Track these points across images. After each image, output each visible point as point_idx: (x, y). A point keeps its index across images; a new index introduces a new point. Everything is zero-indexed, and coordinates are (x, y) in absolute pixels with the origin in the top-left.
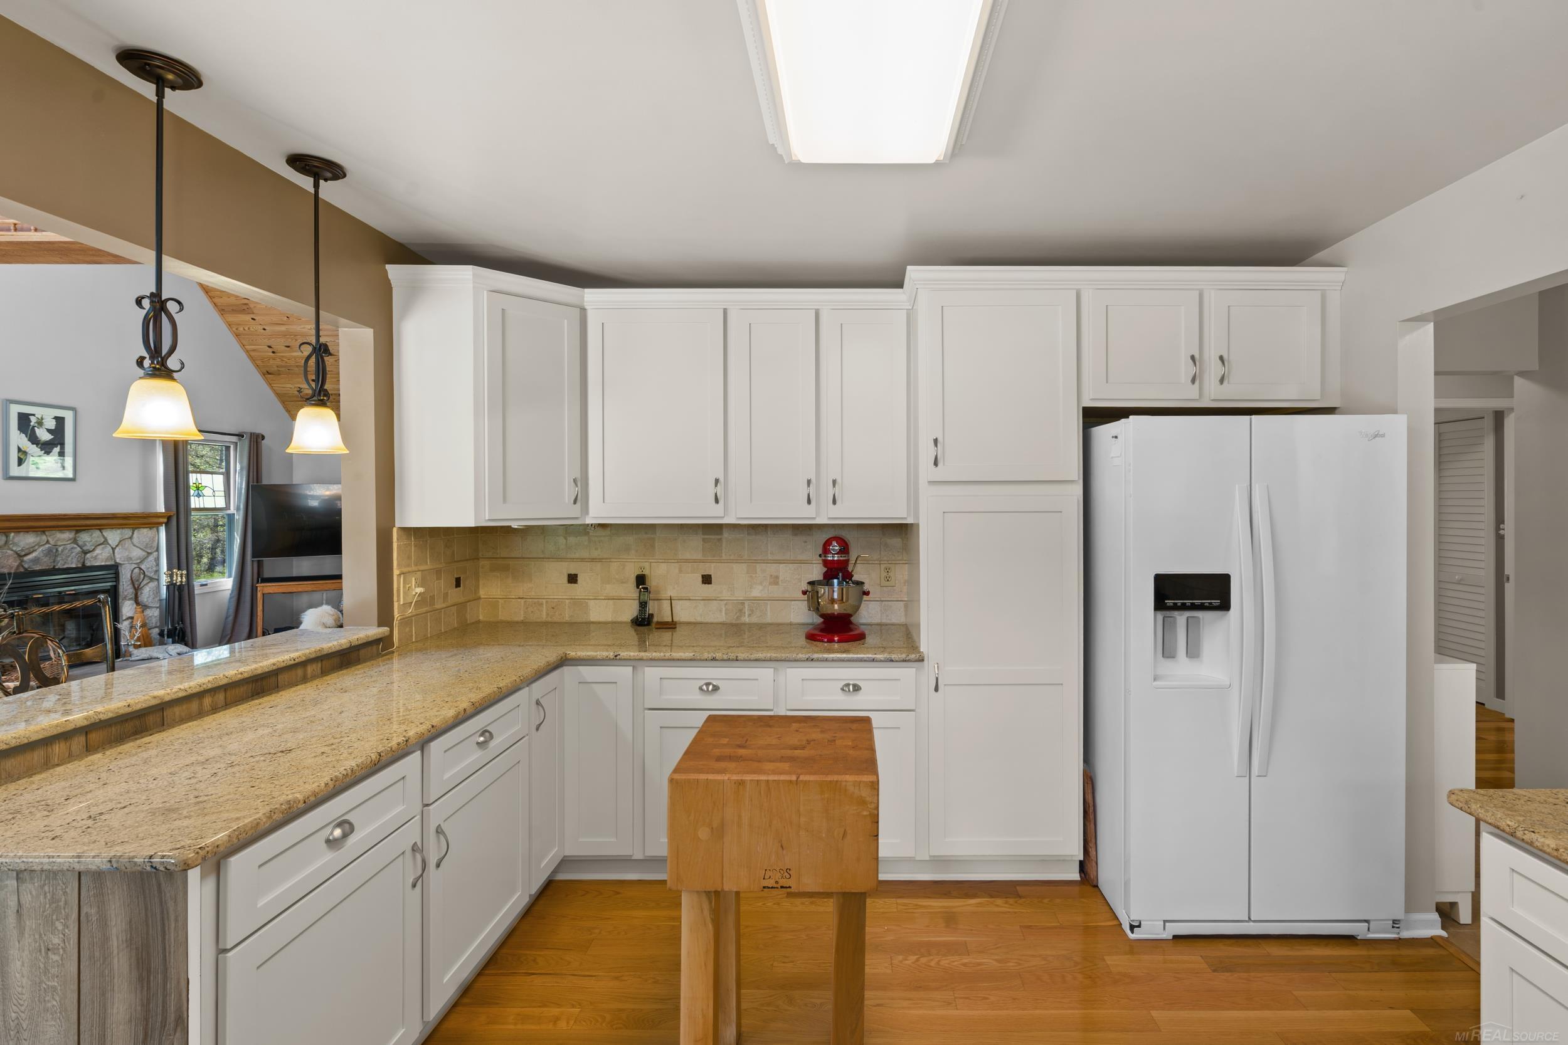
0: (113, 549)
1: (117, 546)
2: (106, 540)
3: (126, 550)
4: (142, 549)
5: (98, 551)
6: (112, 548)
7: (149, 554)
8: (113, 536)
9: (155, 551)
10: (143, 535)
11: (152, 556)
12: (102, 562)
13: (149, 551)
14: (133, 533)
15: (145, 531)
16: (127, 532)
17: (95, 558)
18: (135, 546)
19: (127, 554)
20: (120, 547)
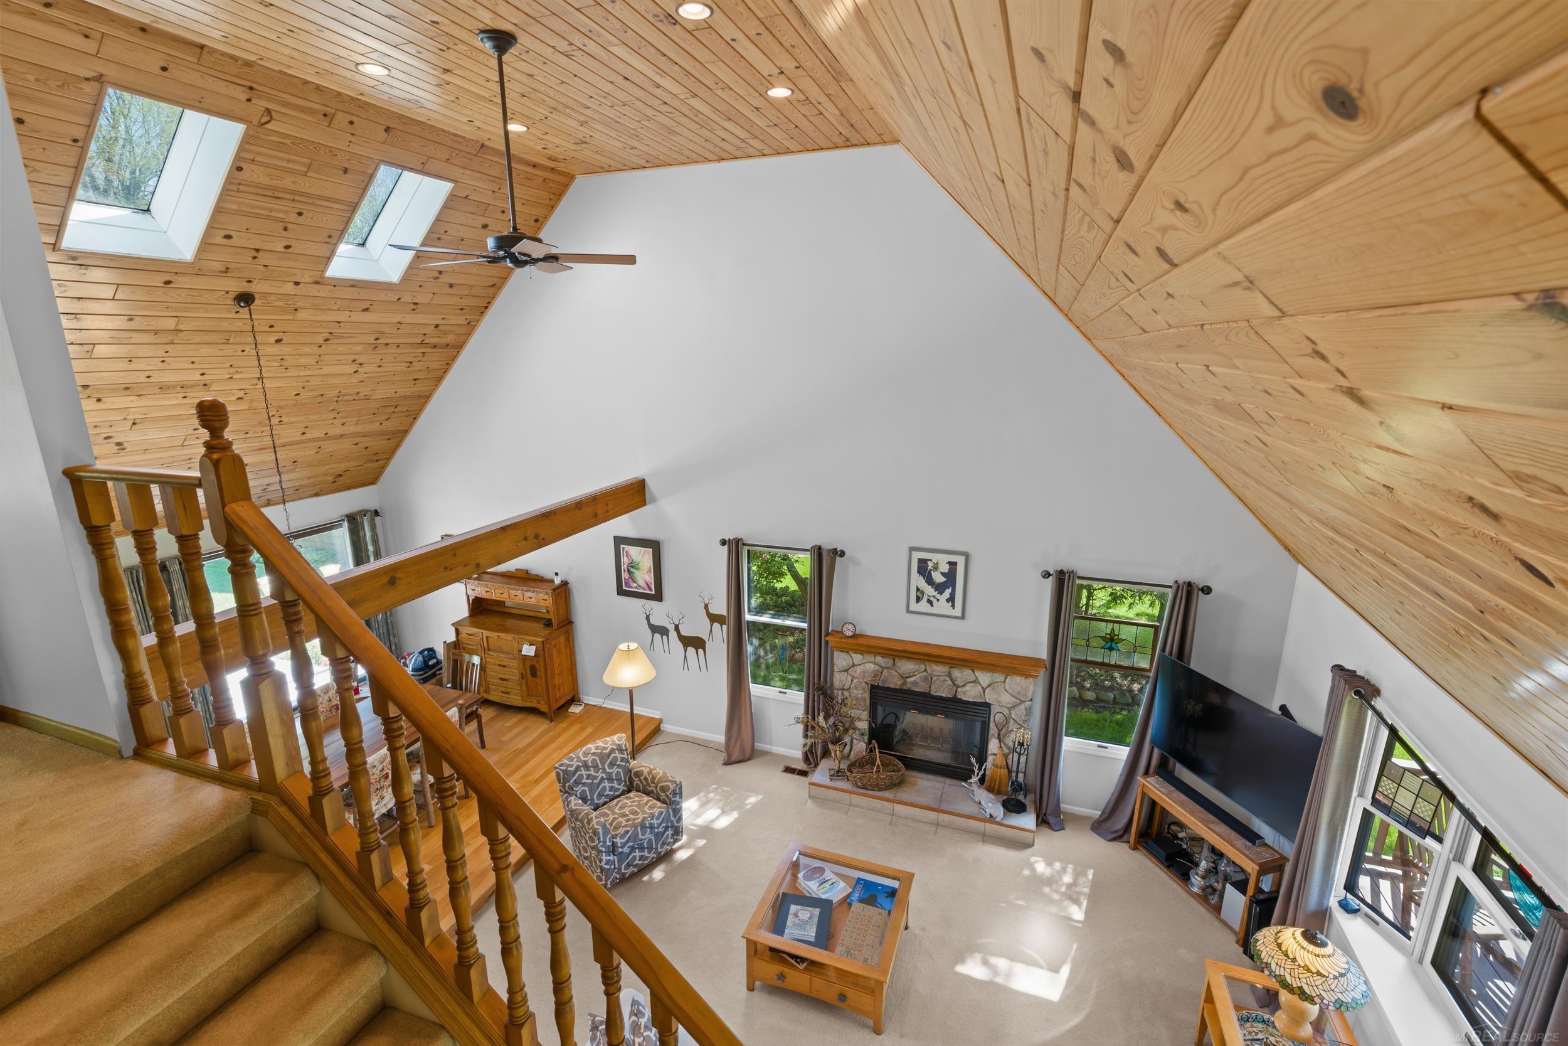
0: (984, 690)
1: (988, 686)
2: (977, 679)
3: (996, 692)
4: (1013, 696)
5: (967, 688)
6: (983, 688)
7: (1022, 702)
8: (984, 678)
9: (1029, 701)
10: (1016, 683)
11: (1023, 705)
12: (970, 698)
13: (1022, 699)
14: (1006, 679)
15: (1018, 679)
16: (999, 677)
17: (964, 693)
18: (1006, 690)
19: (995, 696)
20: (990, 688)
